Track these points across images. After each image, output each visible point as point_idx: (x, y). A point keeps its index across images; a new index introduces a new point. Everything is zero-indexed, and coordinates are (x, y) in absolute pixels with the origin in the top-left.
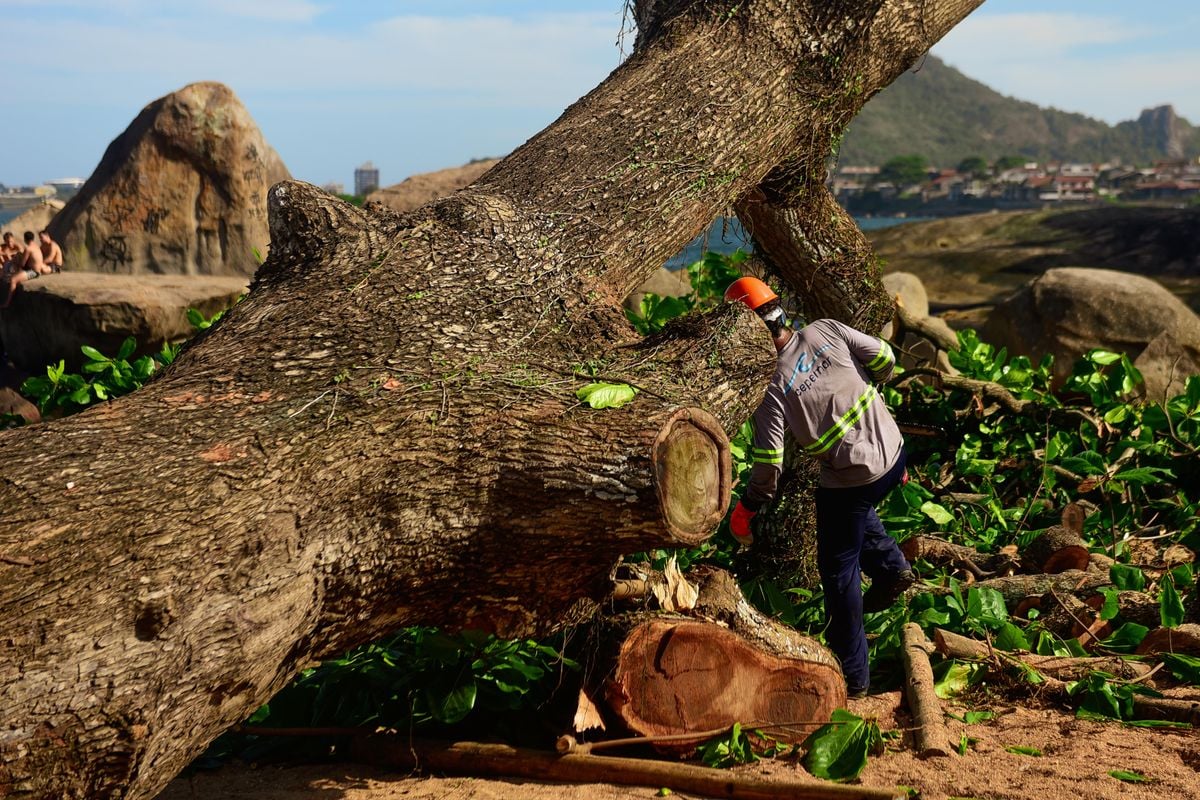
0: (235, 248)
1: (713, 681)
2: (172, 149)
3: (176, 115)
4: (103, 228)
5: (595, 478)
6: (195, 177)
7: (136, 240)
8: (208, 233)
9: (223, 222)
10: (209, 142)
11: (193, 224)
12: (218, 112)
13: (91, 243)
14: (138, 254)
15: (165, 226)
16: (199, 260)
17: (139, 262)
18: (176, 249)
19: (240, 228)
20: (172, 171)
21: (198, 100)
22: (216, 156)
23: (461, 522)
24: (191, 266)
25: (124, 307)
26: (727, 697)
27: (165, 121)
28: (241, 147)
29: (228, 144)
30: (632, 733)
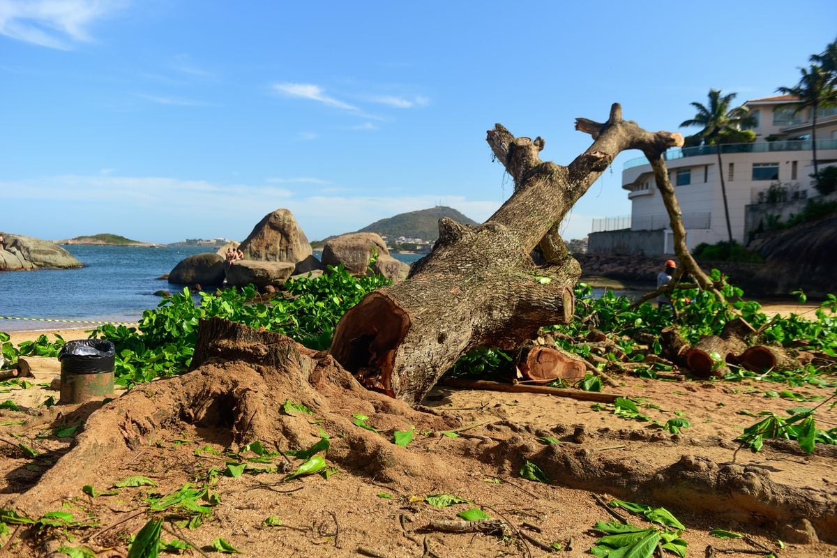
0: (290, 255)
1: (552, 365)
2: (273, 227)
3: (275, 218)
4: (254, 248)
5: (546, 303)
6: (280, 235)
7: (263, 252)
8: (283, 250)
9: (287, 247)
10: (284, 225)
11: (279, 248)
12: (287, 217)
13: (251, 252)
14: (263, 256)
15: (271, 248)
16: (280, 258)
17: (264, 258)
18: (274, 255)
19: (291, 249)
20: (273, 233)
21: (281, 214)
22: (286, 229)
23: (508, 315)
24: (278, 259)
25: (263, 270)
26: (555, 370)
27: (272, 219)
28: (293, 227)
29: (289, 226)
30: (531, 379)
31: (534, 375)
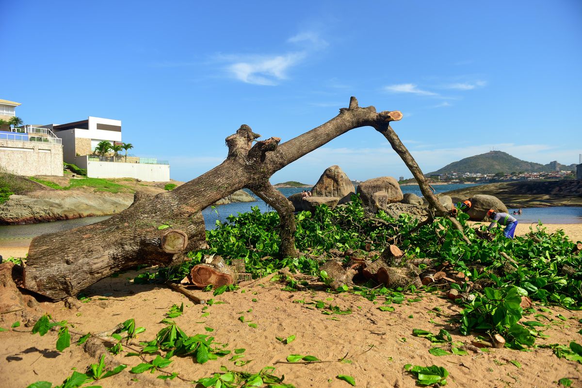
0: (339, 192)
1: (208, 276)
2: (329, 177)
3: (329, 171)
4: (318, 189)
5: (153, 241)
6: (333, 181)
7: (324, 191)
8: (335, 190)
9: (337, 188)
10: (335, 175)
11: (333, 189)
12: (336, 170)
13: (317, 192)
14: (324, 194)
15: (328, 189)
16: (333, 195)
17: (324, 195)
18: (329, 193)
19: (340, 189)
20: (329, 180)
21: (333, 169)
22: (336, 178)
24: (332, 195)
25: (316, 202)
26: (210, 279)
27: (328, 172)
28: (340, 176)
29: (338, 175)
30: (194, 284)
31: (196, 282)
